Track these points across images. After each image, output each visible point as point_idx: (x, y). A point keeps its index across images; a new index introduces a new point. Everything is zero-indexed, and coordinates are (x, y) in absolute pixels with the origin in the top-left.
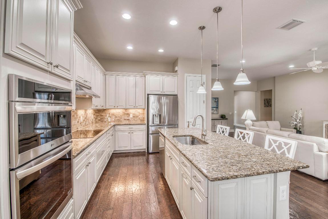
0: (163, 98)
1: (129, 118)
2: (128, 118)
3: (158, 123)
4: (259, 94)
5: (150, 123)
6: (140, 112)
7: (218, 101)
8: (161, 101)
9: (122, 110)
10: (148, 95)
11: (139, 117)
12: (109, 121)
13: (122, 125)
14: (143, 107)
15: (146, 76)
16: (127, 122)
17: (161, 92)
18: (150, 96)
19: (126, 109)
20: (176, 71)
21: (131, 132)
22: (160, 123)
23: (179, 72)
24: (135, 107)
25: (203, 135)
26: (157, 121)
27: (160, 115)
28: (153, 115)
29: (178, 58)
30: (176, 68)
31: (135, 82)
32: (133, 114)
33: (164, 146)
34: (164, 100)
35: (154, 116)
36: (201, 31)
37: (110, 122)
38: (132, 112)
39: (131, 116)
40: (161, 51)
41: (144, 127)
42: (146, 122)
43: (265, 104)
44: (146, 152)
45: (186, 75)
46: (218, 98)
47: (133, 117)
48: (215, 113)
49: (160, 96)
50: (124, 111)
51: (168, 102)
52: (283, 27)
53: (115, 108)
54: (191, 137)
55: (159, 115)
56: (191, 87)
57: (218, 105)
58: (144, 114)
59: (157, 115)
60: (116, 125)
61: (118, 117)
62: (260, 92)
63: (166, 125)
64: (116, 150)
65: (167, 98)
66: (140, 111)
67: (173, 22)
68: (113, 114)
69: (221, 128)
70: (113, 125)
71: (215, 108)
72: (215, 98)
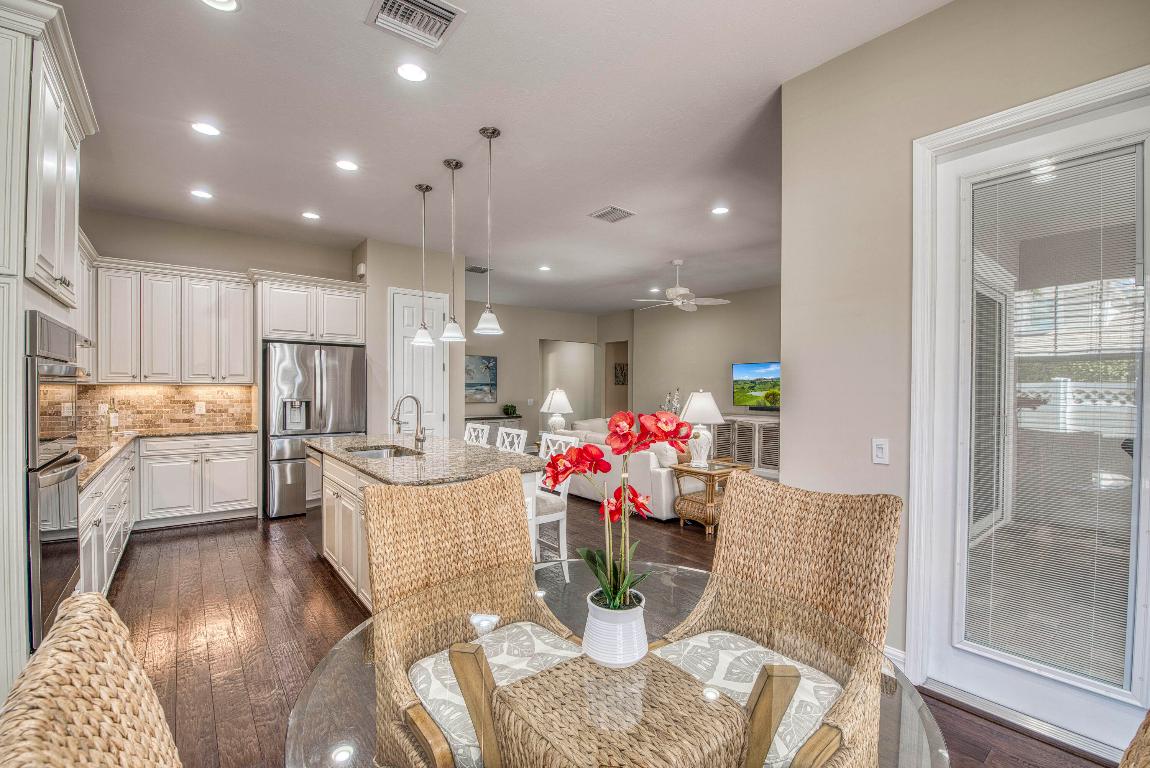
0: (317, 352)
1: (192, 416)
2: (186, 416)
3: (302, 427)
4: (602, 350)
5: (274, 428)
6: (233, 397)
7: (495, 366)
8: (311, 361)
9: (161, 388)
10: (266, 342)
11: (231, 411)
12: (114, 423)
13: (168, 436)
14: (247, 379)
15: (260, 283)
16: (185, 428)
17: (312, 335)
18: (271, 345)
19: (178, 386)
20: (362, 276)
21: (202, 460)
22: (308, 426)
23: (369, 279)
24: (216, 381)
25: (418, 440)
26: (297, 421)
27: (308, 404)
28: (285, 403)
29: (366, 241)
30: (362, 269)
31: (214, 299)
32: (208, 402)
33: (320, 496)
34: (319, 358)
35: (288, 406)
36: (421, 193)
37: (116, 429)
38: (204, 396)
39: (200, 408)
40: (311, 216)
41: (253, 441)
42: (257, 425)
43: (616, 377)
44: (260, 516)
45: (391, 290)
46: (495, 359)
47: (208, 411)
48: (486, 399)
49: (305, 347)
50: (170, 391)
51: (334, 366)
52: (599, 216)
53: (137, 380)
54: (393, 450)
55: (304, 404)
56: (408, 325)
57: (494, 377)
58: (249, 401)
59: (298, 403)
60: (141, 437)
61: (147, 412)
62: (604, 347)
63: (328, 431)
64: (143, 519)
65: (330, 354)
66: (236, 393)
67: (347, 165)
68: (126, 404)
69: (475, 430)
70: (131, 438)
71: (487, 385)
72: (488, 359)
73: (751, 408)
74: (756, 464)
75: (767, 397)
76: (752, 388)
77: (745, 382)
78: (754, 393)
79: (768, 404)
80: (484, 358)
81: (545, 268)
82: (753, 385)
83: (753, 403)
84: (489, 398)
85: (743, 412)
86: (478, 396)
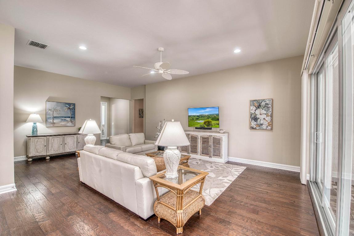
4: (133, 103)
7: (74, 108)
43: (140, 114)
46: (74, 105)
57: (74, 114)
62: (134, 101)
71: (69, 117)
72: (69, 104)
73: (196, 128)
74: (199, 154)
75: (205, 123)
76: (197, 119)
77: (194, 116)
78: (198, 121)
79: (206, 127)
80: (66, 104)
81: (83, 47)
82: (198, 117)
83: (198, 126)
84: (70, 124)
85: (192, 130)
86: (63, 123)
